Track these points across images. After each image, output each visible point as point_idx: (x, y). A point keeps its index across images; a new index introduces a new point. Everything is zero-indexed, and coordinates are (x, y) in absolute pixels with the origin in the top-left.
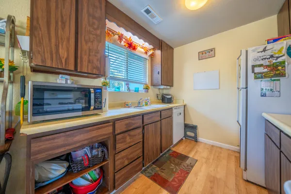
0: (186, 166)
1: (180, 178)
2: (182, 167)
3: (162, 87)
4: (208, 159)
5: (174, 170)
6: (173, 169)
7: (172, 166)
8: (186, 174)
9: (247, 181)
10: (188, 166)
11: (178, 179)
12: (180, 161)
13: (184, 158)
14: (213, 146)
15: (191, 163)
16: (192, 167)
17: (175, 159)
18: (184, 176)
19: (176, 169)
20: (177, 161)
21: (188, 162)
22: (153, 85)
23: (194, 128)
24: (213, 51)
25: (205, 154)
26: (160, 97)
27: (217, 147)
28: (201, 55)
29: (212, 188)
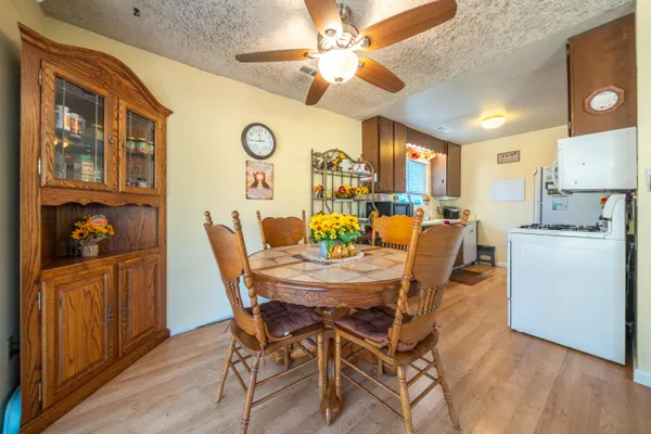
3: (447, 198)
22: (433, 195)
23: (490, 250)
24: (517, 154)
26: (441, 210)
28: (500, 157)
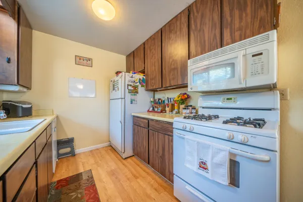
0: (87, 182)
1: (92, 196)
2: (84, 186)
4: (96, 163)
5: (79, 196)
6: (77, 197)
7: (72, 196)
8: (93, 187)
9: (126, 158)
10: (88, 180)
11: (92, 198)
12: (76, 184)
13: (77, 177)
14: (91, 151)
15: (88, 177)
16: (92, 177)
17: (69, 186)
18: (94, 190)
19: (81, 193)
20: (72, 186)
21: (85, 177)
23: (70, 142)
24: (91, 61)
25: (92, 161)
27: (95, 150)
28: (78, 59)
29: (116, 178)
